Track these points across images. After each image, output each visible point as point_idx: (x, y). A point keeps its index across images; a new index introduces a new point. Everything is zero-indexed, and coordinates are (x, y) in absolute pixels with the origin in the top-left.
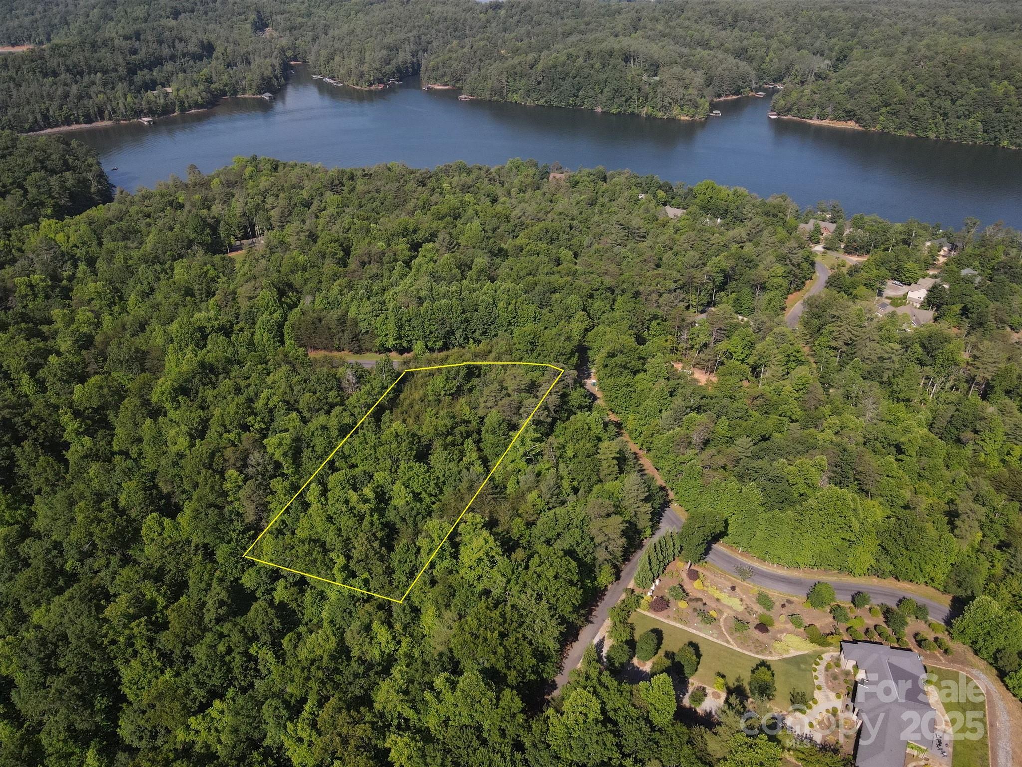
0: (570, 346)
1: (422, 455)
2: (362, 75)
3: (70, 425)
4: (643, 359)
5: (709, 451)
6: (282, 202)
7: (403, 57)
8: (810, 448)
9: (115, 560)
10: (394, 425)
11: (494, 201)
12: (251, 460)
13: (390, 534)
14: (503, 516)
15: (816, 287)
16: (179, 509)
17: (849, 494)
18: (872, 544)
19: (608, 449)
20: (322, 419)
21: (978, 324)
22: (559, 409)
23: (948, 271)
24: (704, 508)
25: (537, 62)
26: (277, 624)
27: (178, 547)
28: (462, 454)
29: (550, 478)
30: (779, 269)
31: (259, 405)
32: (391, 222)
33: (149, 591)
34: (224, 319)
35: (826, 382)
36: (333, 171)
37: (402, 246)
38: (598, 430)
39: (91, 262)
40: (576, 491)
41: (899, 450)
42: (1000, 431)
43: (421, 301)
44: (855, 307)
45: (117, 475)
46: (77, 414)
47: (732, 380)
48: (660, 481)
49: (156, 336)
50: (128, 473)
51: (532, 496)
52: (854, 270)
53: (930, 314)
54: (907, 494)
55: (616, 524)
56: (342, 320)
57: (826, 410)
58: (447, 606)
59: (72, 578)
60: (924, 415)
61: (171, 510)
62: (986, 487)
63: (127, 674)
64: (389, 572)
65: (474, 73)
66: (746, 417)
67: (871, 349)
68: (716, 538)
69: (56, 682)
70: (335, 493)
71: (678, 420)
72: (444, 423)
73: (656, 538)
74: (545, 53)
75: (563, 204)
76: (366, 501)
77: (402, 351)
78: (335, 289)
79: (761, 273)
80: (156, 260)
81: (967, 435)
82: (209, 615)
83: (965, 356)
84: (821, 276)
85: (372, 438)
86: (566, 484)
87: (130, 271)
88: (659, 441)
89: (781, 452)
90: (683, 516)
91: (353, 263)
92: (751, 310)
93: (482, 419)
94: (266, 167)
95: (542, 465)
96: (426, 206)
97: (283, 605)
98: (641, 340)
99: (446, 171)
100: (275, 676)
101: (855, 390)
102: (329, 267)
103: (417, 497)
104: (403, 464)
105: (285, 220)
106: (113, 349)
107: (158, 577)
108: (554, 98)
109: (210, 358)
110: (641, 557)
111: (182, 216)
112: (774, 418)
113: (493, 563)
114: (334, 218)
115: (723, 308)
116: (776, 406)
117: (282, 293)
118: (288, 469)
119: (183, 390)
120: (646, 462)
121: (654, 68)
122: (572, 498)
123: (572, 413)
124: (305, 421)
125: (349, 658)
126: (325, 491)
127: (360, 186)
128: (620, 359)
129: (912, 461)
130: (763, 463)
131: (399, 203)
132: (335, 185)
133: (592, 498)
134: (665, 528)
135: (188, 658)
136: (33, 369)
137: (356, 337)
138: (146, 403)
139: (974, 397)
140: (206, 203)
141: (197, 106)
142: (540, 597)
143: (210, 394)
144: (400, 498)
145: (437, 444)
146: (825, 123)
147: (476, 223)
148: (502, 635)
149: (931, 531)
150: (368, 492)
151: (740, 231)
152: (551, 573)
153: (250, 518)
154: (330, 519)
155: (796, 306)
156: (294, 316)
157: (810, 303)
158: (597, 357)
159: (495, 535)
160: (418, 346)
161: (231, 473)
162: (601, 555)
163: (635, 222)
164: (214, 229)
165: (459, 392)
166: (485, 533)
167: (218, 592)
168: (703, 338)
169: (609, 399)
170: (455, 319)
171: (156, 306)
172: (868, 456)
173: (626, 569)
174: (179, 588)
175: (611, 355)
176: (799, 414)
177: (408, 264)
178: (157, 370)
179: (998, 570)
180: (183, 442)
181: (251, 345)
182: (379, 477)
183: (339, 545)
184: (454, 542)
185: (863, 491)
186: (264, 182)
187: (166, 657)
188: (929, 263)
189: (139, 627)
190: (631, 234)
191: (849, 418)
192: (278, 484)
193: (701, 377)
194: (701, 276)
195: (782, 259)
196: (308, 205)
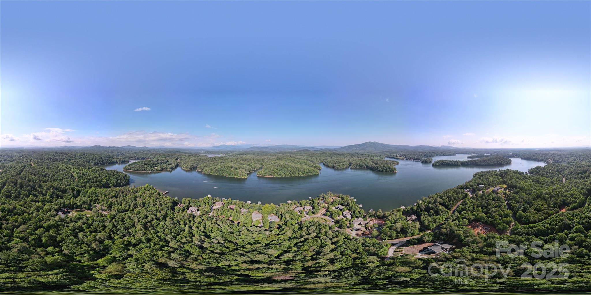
2: (187, 168)
7: (195, 165)
25: (216, 167)
65: (205, 169)
74: (217, 166)
108: (218, 174)
121: (236, 169)
141: (159, 170)
146: (267, 176)
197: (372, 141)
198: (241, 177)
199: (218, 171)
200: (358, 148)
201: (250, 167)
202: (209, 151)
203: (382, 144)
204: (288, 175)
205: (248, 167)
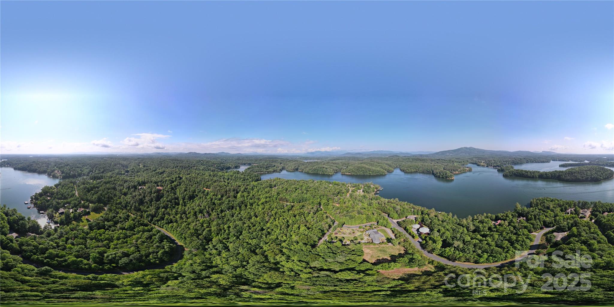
0: (318, 203)
1: (295, 216)
3: (249, 204)
4: (329, 204)
5: (340, 214)
6: (280, 183)
7: (296, 167)
8: (354, 211)
9: (248, 220)
10: (291, 212)
11: (307, 184)
12: (269, 213)
13: (288, 226)
14: (308, 225)
15: (350, 192)
16: (258, 217)
17: (360, 215)
18: (365, 220)
19: (325, 216)
20: (280, 210)
21: (368, 193)
22: (317, 211)
23: (364, 188)
24: (341, 221)
25: (312, 168)
26: (267, 234)
27: (256, 221)
28: (301, 217)
29: (316, 220)
30: (345, 191)
31: (272, 207)
32: (293, 186)
33: (250, 225)
34: (270, 196)
35: (354, 203)
36: (287, 180)
37: (294, 190)
38: (323, 213)
39: (257, 187)
40: (320, 221)
41: (365, 208)
42: (374, 203)
43: (296, 196)
44: (355, 194)
45: (251, 211)
46: (250, 203)
47: (342, 205)
48: (333, 219)
49: (261, 196)
50: (253, 211)
51: (312, 222)
52: (354, 190)
53: (363, 193)
54: (367, 213)
55: (327, 225)
56: (285, 198)
57: (355, 206)
58: (297, 235)
59: (242, 220)
60: (366, 204)
61: (257, 217)
62: (375, 209)
63: (244, 232)
64: (287, 230)
65: (305, 169)
66: (345, 209)
67: (358, 198)
68: (343, 224)
69: (235, 229)
70: (280, 220)
71: (335, 211)
72: (299, 212)
73: (334, 226)
75: (316, 185)
76: (285, 221)
77: (293, 203)
78: (285, 194)
79: (343, 191)
80: (264, 188)
81: (371, 205)
82: (257, 230)
83: (368, 196)
84: (350, 191)
85: (287, 213)
86: (318, 220)
87: (260, 189)
88: (333, 214)
89: (350, 212)
90: (338, 223)
91: (288, 191)
92: (343, 196)
93: (305, 212)
94: (278, 179)
95: (314, 218)
96: (298, 185)
97: (269, 232)
98: (328, 201)
99: (301, 180)
100: (265, 239)
101: (358, 203)
102: (284, 191)
103: (293, 222)
104: (292, 217)
105: (280, 185)
106: (256, 197)
107: (252, 224)
108: (315, 172)
109: (267, 200)
110: (332, 229)
111: (268, 183)
112: (348, 208)
113: (306, 230)
114: (286, 186)
115: (339, 196)
116: (348, 207)
117: (278, 194)
118: (274, 215)
119: (263, 204)
120: (331, 217)
121: (327, 169)
122: (319, 222)
123: (319, 211)
124: (278, 210)
125: (278, 239)
126: (279, 219)
127: (290, 182)
128: (325, 204)
129: (367, 209)
130: (348, 214)
131: (294, 184)
132: (287, 182)
133: (323, 222)
134: (335, 224)
135: (252, 233)
136: (247, 197)
137: (287, 200)
138: (258, 204)
139: (371, 200)
140: (271, 182)
141: (273, 172)
142: (314, 235)
143: (266, 205)
144: (291, 222)
145: (297, 215)
147: (304, 187)
148: (307, 239)
149: (372, 216)
150: (286, 220)
151: (340, 187)
152: (316, 232)
153: (267, 220)
154: (279, 223)
155: (348, 195)
156: (279, 197)
157: (350, 194)
158: (322, 204)
159: (306, 227)
160: (296, 202)
161: (266, 215)
162: (325, 229)
163: (326, 187)
164: (271, 185)
165: (301, 208)
166: (305, 227)
167: (259, 228)
168: (337, 200)
169: (324, 209)
170: (301, 199)
171: (262, 193)
172: (361, 210)
173: (329, 230)
174: (254, 226)
175: (324, 203)
176: (352, 207)
177: (295, 192)
178: (260, 201)
179: (380, 217)
180: (261, 210)
181: (272, 199)
182: (288, 219)
183: (280, 226)
184: (299, 228)
185: (362, 214)
186: (278, 181)
187: (249, 232)
188: (362, 188)
189: (248, 228)
190: (325, 188)
191: (358, 206)
192: (272, 217)
193: (337, 205)
194: (335, 193)
195: (345, 189)
196: (283, 184)
197: (468, 147)
198: (330, 173)
199: (315, 170)
200: (452, 153)
201: (337, 168)
202: (304, 158)
203: (478, 149)
204: (361, 173)
205: (335, 168)
